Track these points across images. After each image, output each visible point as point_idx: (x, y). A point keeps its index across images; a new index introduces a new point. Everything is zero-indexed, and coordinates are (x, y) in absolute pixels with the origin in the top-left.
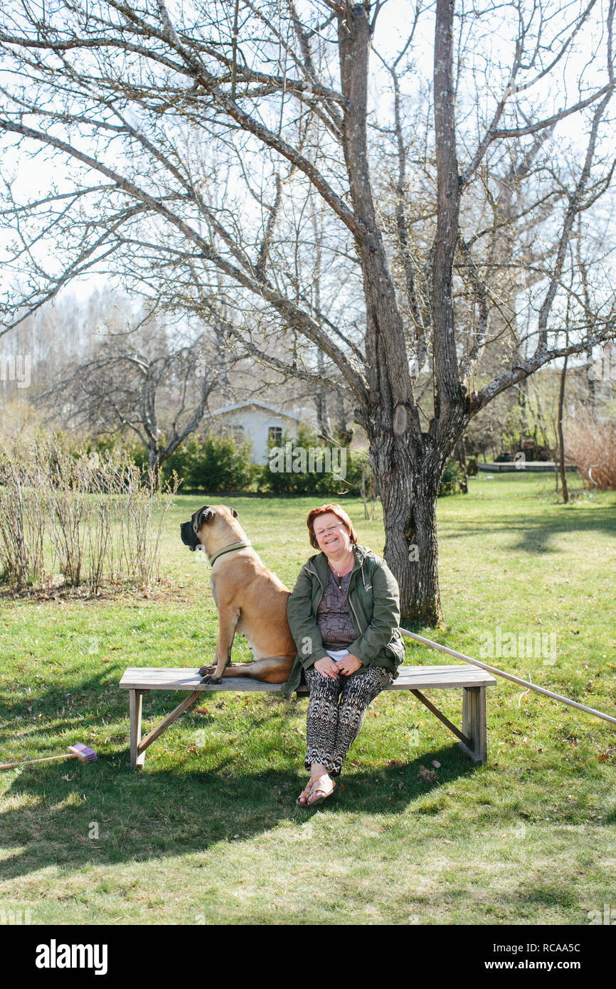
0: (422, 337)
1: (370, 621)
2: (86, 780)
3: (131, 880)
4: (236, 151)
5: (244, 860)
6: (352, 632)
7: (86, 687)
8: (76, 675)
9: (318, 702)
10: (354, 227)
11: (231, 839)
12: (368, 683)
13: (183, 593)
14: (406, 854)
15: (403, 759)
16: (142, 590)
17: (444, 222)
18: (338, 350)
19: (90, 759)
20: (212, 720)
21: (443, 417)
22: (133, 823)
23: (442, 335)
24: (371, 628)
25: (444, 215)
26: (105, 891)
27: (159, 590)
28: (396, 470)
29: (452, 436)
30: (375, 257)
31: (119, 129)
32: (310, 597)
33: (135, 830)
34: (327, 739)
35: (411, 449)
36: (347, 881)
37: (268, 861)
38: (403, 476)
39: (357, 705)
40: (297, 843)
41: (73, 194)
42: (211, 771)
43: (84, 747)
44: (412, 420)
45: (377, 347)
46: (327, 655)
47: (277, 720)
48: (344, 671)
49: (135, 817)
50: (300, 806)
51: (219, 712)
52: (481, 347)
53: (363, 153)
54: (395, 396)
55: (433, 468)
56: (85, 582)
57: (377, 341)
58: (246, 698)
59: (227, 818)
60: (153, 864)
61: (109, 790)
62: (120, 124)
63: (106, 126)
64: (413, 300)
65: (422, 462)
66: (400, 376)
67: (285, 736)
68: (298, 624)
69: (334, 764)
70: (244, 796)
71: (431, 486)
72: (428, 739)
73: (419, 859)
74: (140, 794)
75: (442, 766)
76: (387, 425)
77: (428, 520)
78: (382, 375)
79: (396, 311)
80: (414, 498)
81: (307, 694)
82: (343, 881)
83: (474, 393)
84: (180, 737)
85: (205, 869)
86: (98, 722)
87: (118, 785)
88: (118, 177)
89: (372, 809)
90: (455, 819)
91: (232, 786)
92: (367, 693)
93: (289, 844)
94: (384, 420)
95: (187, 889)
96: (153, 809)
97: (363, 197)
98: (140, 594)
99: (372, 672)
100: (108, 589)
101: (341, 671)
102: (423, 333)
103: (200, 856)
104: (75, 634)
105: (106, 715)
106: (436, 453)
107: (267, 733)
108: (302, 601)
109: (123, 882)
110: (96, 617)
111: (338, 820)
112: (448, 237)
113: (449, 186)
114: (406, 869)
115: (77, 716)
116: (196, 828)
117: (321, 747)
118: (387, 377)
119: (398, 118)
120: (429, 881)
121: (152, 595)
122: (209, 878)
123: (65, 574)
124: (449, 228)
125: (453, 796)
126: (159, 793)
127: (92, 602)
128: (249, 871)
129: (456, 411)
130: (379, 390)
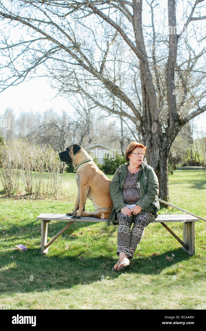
0: (162, 99)
1: (146, 192)
2: (21, 258)
3: (34, 300)
4: (92, 31)
5: (88, 293)
6: (138, 197)
7: (27, 226)
8: (24, 222)
9: (122, 226)
10: (137, 53)
11: (83, 283)
12: (145, 218)
13: (70, 198)
14: (162, 291)
15: (158, 253)
16: (55, 197)
17: (172, 51)
18: (130, 101)
19: (24, 250)
20: (77, 238)
21: (171, 126)
22: (39, 276)
23: (171, 95)
24: (147, 195)
25: (171, 49)
26: (21, 305)
27: (61, 197)
28: (152, 147)
29: (174, 134)
30: (145, 64)
31: (49, 23)
32: (119, 182)
33: (39, 279)
34: (126, 242)
35: (158, 139)
36: (136, 303)
37: (99, 294)
38: (155, 149)
39: (141, 228)
40: (112, 286)
41: (30, 41)
42: (76, 256)
43: (22, 245)
44: (159, 127)
45: (145, 100)
46: (126, 206)
47: (105, 238)
48: (134, 213)
49: (40, 273)
50: (114, 271)
51: (81, 236)
52: (185, 102)
53: (140, 25)
54: (152, 118)
55: (167, 146)
56: (34, 194)
57: (145, 97)
58: (92, 231)
59: (81, 275)
60: (45, 293)
61: (30, 262)
62: (49, 21)
63: (43, 22)
64: (159, 86)
65: (163, 144)
66: (154, 111)
67: (108, 244)
68: (114, 193)
69: (130, 253)
70: (89, 266)
71: (166, 153)
72: (168, 246)
73: (169, 294)
74: (43, 264)
75: (175, 256)
76: (149, 129)
77: (165, 166)
78: (147, 111)
79: (153, 85)
80: (159, 158)
81: (117, 224)
82: (134, 303)
83: (183, 118)
84: (63, 244)
85: (69, 296)
86: (30, 237)
87: (34, 261)
88: (47, 35)
89: (146, 272)
90: (183, 277)
91: (84, 262)
92: (145, 223)
93: (109, 286)
94: (148, 128)
95: (59, 305)
96: (48, 270)
97: (140, 42)
98: (54, 198)
99: (146, 214)
100: (42, 196)
101: (132, 212)
102: (162, 98)
103: (67, 290)
104: (27, 209)
105: (34, 236)
106: (168, 141)
107: (100, 243)
108: (115, 184)
109: (29, 301)
110: (36, 204)
111: (130, 277)
112: (173, 57)
113: (174, 38)
114: (163, 298)
115: (22, 235)
116: (66, 279)
117: (123, 245)
118: (149, 111)
119: (153, 22)
120: (174, 304)
121: (58, 199)
122: (71, 300)
123: (26, 191)
124: (173, 54)
125: (181, 268)
126: (52, 264)
127: (36, 200)
128: (90, 298)
129: (176, 124)
130: (146, 116)
